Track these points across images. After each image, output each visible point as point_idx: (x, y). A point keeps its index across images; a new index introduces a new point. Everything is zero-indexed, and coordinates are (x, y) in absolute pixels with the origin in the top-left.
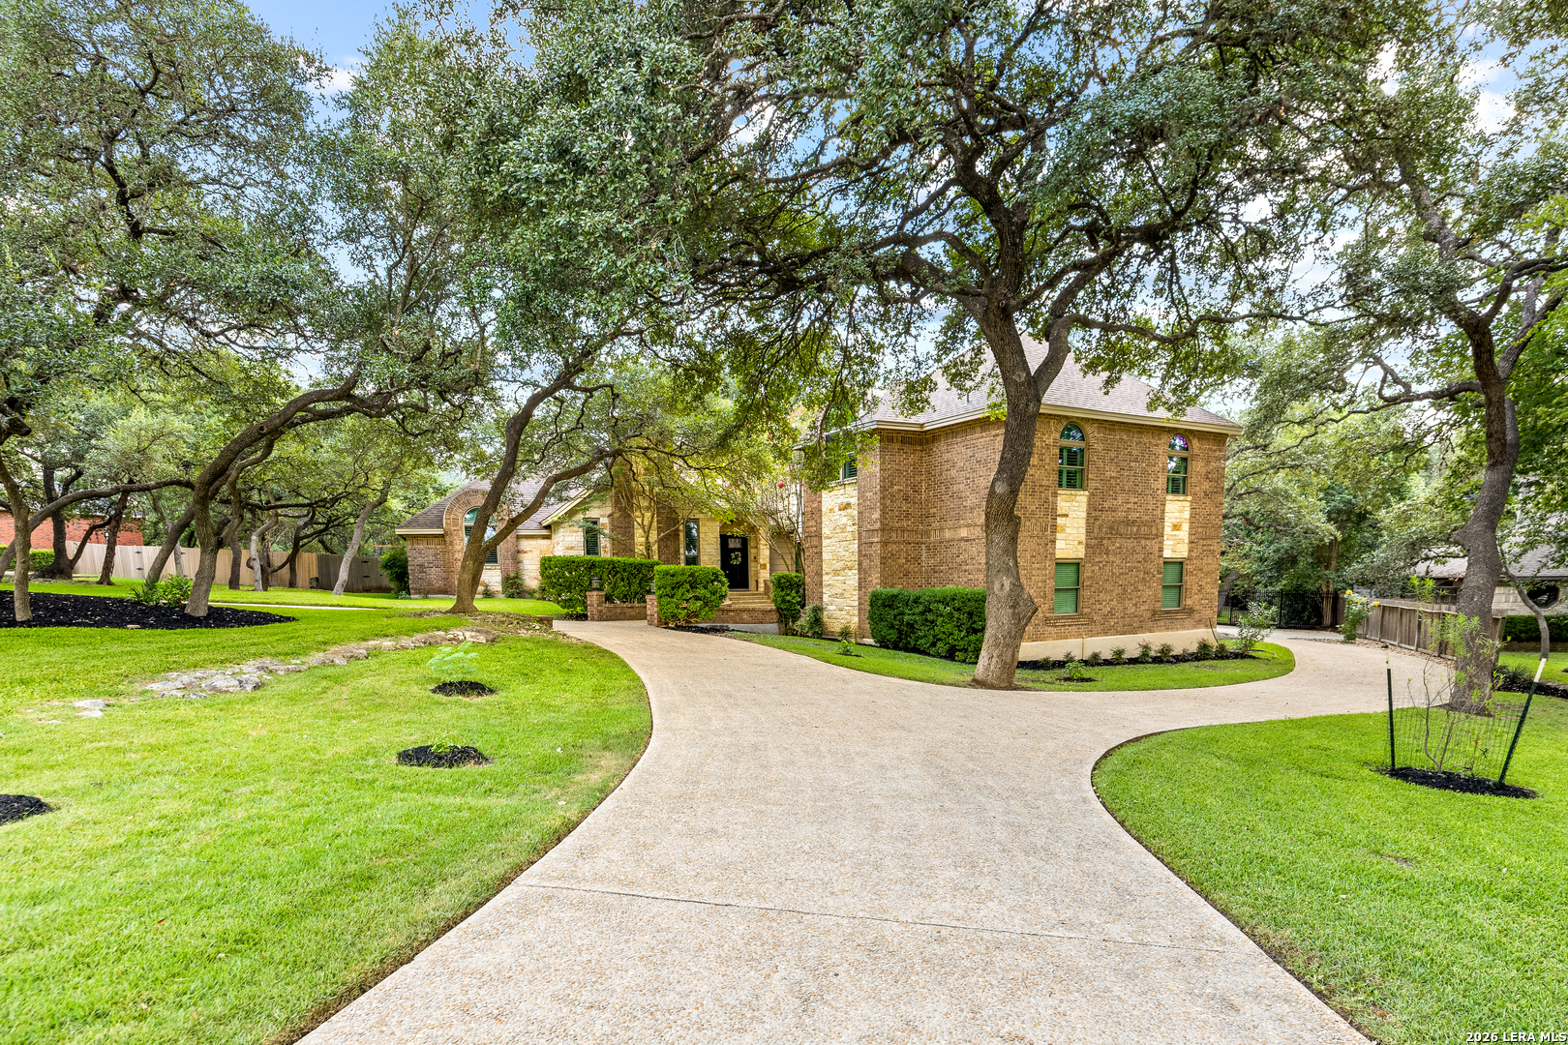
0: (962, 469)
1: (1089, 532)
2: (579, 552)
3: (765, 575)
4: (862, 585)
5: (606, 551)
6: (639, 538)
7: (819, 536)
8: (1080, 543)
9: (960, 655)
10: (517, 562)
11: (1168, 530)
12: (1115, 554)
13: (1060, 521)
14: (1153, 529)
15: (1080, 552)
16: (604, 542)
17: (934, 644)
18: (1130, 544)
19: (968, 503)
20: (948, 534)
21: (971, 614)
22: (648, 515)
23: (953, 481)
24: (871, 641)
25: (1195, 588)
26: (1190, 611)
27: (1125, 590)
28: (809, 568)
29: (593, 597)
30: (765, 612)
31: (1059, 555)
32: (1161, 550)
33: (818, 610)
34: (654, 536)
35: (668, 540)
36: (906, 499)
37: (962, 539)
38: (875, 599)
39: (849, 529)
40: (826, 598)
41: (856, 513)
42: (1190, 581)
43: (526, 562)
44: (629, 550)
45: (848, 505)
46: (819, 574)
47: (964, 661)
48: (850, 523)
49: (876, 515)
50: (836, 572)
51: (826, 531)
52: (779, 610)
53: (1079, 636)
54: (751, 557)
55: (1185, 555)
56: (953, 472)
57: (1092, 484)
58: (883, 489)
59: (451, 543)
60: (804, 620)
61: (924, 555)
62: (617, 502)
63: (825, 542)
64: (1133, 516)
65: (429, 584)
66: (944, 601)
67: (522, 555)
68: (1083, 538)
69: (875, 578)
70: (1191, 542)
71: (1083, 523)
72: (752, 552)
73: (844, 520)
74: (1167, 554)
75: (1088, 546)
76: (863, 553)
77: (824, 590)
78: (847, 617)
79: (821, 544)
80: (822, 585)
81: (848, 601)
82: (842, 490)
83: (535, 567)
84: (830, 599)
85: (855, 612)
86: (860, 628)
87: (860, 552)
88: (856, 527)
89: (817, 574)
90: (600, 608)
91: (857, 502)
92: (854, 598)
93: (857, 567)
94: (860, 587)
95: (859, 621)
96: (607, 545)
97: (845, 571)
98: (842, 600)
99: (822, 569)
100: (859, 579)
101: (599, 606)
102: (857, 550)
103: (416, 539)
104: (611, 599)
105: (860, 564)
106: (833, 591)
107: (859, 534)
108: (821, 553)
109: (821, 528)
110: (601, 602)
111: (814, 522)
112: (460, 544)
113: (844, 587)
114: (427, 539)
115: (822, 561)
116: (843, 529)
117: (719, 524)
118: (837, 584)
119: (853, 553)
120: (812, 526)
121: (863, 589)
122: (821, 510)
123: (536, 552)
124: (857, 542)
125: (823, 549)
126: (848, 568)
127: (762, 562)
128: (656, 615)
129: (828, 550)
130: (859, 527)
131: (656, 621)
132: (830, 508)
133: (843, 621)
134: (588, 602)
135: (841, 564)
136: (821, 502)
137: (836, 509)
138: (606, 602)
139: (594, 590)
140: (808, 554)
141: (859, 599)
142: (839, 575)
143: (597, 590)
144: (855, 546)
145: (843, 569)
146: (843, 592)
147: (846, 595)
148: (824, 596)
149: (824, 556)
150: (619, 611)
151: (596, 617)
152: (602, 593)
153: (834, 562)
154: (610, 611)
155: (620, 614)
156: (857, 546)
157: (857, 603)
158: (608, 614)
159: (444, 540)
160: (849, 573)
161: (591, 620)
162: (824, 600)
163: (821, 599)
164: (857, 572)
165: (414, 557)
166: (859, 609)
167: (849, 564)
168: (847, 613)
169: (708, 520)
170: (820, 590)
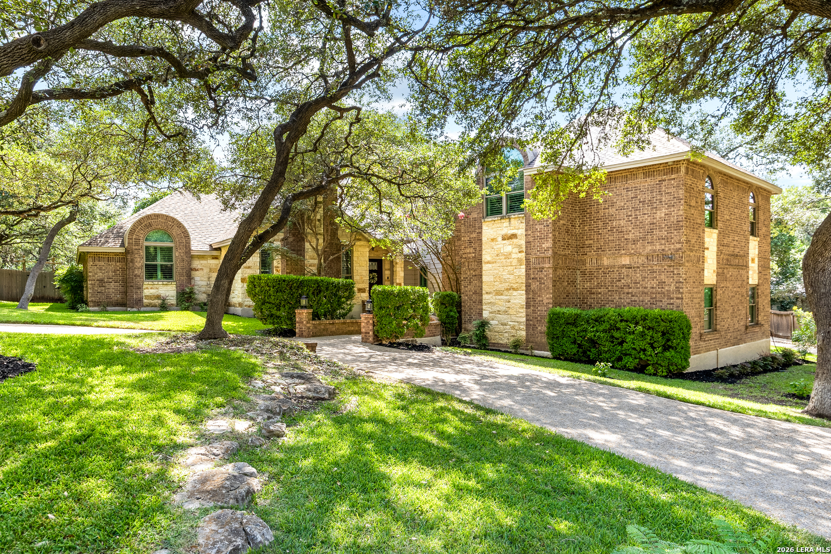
0: (622, 208)
1: (718, 263)
2: (256, 273)
4: (529, 304)
5: (278, 271)
7: (479, 261)
8: (714, 271)
9: (650, 369)
10: (190, 278)
11: (750, 263)
12: (729, 281)
13: (706, 253)
14: (744, 262)
15: (714, 278)
16: (278, 262)
18: (736, 273)
19: (631, 236)
20: (606, 262)
21: (664, 334)
22: (321, 241)
23: (612, 218)
24: (548, 354)
25: (762, 307)
26: (761, 326)
27: (734, 310)
28: (466, 288)
29: (303, 315)
31: (706, 281)
32: (748, 278)
37: (624, 266)
39: (514, 256)
41: (523, 242)
42: (759, 302)
43: (197, 278)
44: (302, 271)
45: (514, 236)
47: (655, 375)
48: (516, 250)
49: (548, 244)
50: (499, 293)
51: (486, 257)
52: (443, 324)
53: (715, 348)
55: (757, 282)
56: (612, 211)
57: (720, 224)
59: (132, 261)
60: (469, 334)
61: (579, 278)
63: (485, 267)
64: (736, 251)
65: (108, 297)
67: (193, 273)
69: (547, 298)
70: (760, 272)
71: (715, 256)
72: (386, 274)
73: (509, 249)
74: (750, 281)
75: (718, 275)
76: (532, 276)
77: (484, 307)
78: (514, 331)
79: (481, 268)
80: (481, 302)
81: (514, 318)
82: (505, 223)
83: (205, 283)
84: (491, 315)
85: (522, 327)
86: (528, 340)
87: (528, 275)
88: (524, 254)
89: (475, 293)
90: (308, 325)
91: (524, 233)
92: (521, 315)
93: (524, 288)
94: (528, 306)
95: (527, 335)
96: (280, 265)
97: (510, 292)
98: (505, 317)
99: (481, 289)
100: (527, 298)
101: (307, 323)
102: (524, 274)
103: (97, 256)
104: (316, 316)
105: (528, 286)
106: (495, 308)
107: (527, 260)
108: (481, 276)
109: (481, 255)
110: (309, 320)
111: (472, 250)
112: (140, 262)
113: (508, 305)
114: (108, 257)
115: (482, 282)
116: (508, 256)
117: (368, 249)
118: (500, 303)
119: (519, 276)
120: (470, 253)
121: (532, 308)
122: (481, 240)
123: (206, 270)
124: (524, 267)
125: (483, 272)
126: (514, 289)
127: (398, 281)
128: (371, 333)
129: (489, 274)
130: (527, 254)
131: (371, 339)
132: (492, 237)
133: (506, 335)
134: (297, 319)
135: (506, 285)
136: (481, 233)
137: (500, 239)
138: (313, 319)
139: (303, 307)
140: (465, 276)
141: (527, 315)
142: (502, 294)
143: (305, 307)
144: (522, 270)
145: (508, 290)
146: (507, 309)
147: (511, 311)
148: (484, 312)
149: (485, 278)
150: (322, 327)
151: (305, 334)
152: (311, 311)
153: (496, 283)
154: (316, 328)
155: (324, 330)
156: (524, 270)
157: (524, 319)
158: (315, 330)
159: (125, 257)
160: (515, 293)
161: (300, 336)
162: (484, 315)
163: (481, 314)
164: (524, 292)
165: (95, 272)
166: (527, 325)
167: (515, 286)
168: (513, 328)
169: (360, 246)
170: (479, 307)
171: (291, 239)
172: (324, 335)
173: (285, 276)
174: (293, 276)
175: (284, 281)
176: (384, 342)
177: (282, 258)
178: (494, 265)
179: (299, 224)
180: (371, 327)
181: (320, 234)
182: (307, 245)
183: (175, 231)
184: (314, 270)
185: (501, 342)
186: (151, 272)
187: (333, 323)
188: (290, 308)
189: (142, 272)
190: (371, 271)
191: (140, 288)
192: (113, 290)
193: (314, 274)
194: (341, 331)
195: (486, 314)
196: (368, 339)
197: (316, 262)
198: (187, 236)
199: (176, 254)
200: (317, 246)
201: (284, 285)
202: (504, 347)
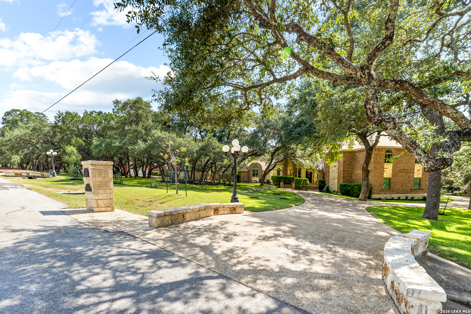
1: (393, 172)
2: (276, 175)
3: (316, 180)
4: (338, 182)
5: (281, 174)
6: (289, 172)
7: (329, 172)
11: (416, 171)
12: (400, 177)
13: (385, 170)
14: (412, 171)
15: (391, 176)
16: (281, 173)
17: (354, 194)
18: (404, 174)
20: (358, 172)
22: (291, 167)
25: (424, 184)
26: (422, 189)
27: (403, 185)
28: (326, 178)
29: (282, 184)
30: (316, 187)
31: (384, 177)
32: (413, 176)
33: (328, 187)
34: (292, 172)
35: (295, 173)
36: (349, 165)
38: (341, 185)
39: (336, 171)
40: (330, 185)
42: (422, 183)
44: (287, 175)
45: (336, 166)
46: (329, 180)
49: (342, 168)
50: (333, 180)
51: (330, 171)
52: (319, 187)
53: (390, 194)
54: (312, 176)
55: (421, 177)
56: (360, 159)
57: (394, 162)
58: (344, 163)
59: (250, 173)
60: (325, 189)
61: (353, 176)
62: (284, 165)
64: (405, 168)
66: (356, 186)
68: (391, 173)
69: (341, 181)
70: (423, 174)
71: (391, 170)
72: (313, 175)
73: (335, 169)
74: (415, 176)
75: (392, 175)
76: (339, 176)
77: (330, 183)
78: (335, 189)
79: (329, 174)
81: (335, 185)
82: (334, 163)
86: (337, 191)
91: (338, 166)
95: (337, 189)
98: (333, 185)
102: (337, 175)
103: (243, 172)
105: (338, 178)
112: (252, 173)
113: (334, 182)
114: (245, 172)
115: (329, 177)
116: (334, 171)
118: (332, 182)
122: (330, 167)
124: (337, 173)
128: (294, 187)
129: (331, 175)
130: (338, 170)
134: (280, 184)
135: (334, 178)
136: (330, 165)
137: (333, 167)
138: (284, 184)
140: (326, 176)
141: (338, 185)
143: (282, 182)
150: (286, 186)
151: (282, 187)
153: (332, 177)
154: (284, 186)
159: (248, 172)
160: (335, 180)
161: (280, 187)
165: (242, 175)
166: (338, 187)
167: (336, 178)
169: (304, 168)
171: (284, 167)
172: (286, 188)
176: (297, 189)
178: (332, 173)
183: (259, 166)
184: (289, 174)
186: (254, 175)
187: (289, 186)
189: (252, 175)
190: (308, 174)
191: (251, 178)
192: (246, 179)
198: (261, 167)
199: (259, 171)
201: (278, 178)
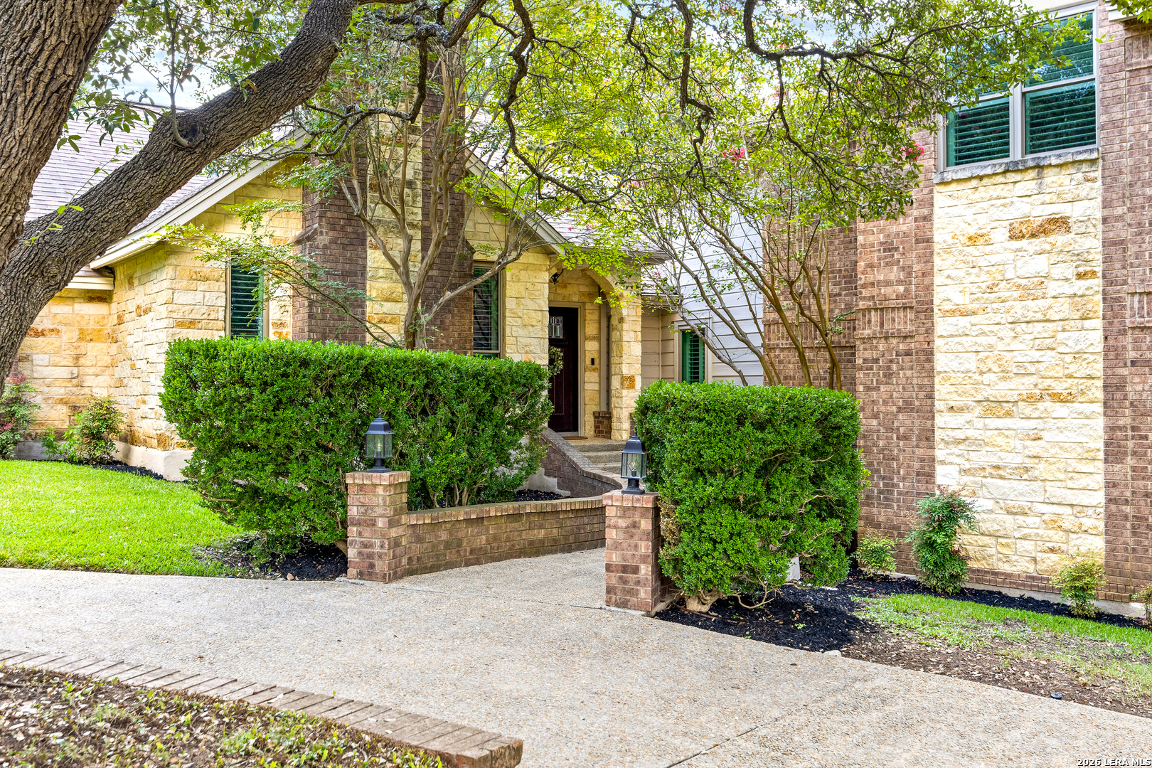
7: (922, 307)
29: (374, 493)
39: (1055, 289)
41: (1093, 243)
43: (39, 359)
44: (356, 332)
45: (1056, 225)
48: (1067, 270)
50: (996, 408)
63: (942, 326)
73: (1035, 265)
76: (1132, 355)
77: (939, 454)
78: (1056, 537)
79: (930, 331)
80: (928, 436)
81: (1056, 492)
82: (1027, 183)
83: (64, 373)
84: (967, 479)
85: (1087, 523)
86: (1112, 568)
87: (1112, 353)
88: (1097, 283)
89: (907, 407)
90: (394, 533)
91: (1099, 215)
92: (1084, 481)
93: (1100, 395)
94: (1113, 452)
95: (1111, 550)
96: (288, 319)
97: (1041, 405)
98: (1021, 486)
99: (930, 396)
100: (1111, 429)
101: (392, 523)
102: (1100, 347)
104: (420, 496)
105: (1114, 388)
106: (983, 458)
107: (1112, 303)
108: (929, 354)
109: (929, 288)
110: (398, 512)
111: (894, 274)
113: (1034, 447)
115: (931, 374)
116: (1033, 288)
117: (546, 277)
118: (1000, 440)
119: (1077, 355)
120: (888, 283)
121: (1130, 461)
122: (929, 241)
123: (69, 335)
124: (1098, 323)
125: (938, 342)
126: (1058, 398)
127: (626, 371)
128: (646, 570)
129: (958, 347)
130: (1109, 281)
131: (645, 594)
132: (972, 231)
133: (1028, 545)
134: (353, 511)
135: (1024, 385)
136: (927, 218)
137: (1001, 235)
138: (412, 507)
139: (374, 464)
140: (868, 355)
141: (1111, 485)
142: (1009, 414)
143: (384, 464)
144: (1093, 335)
145: (1031, 399)
146: (1029, 463)
147: (1041, 469)
148: (939, 470)
149: (941, 361)
150: (444, 536)
151: (381, 566)
152: (404, 476)
153: (987, 378)
154: (420, 540)
155: (448, 545)
156: (1099, 335)
157: (1100, 498)
158: (416, 549)
160: (1060, 410)
161: (361, 575)
162: (939, 480)
163: (927, 475)
164: (1099, 408)
166: (1109, 516)
167: (1059, 387)
168: (1055, 524)
169: (527, 267)
170: (920, 452)
171: (323, 239)
172: (450, 565)
173: (304, 346)
174: (333, 348)
175: (305, 363)
176: (694, 606)
177: (297, 293)
178: (974, 319)
179: (351, 189)
180: (645, 547)
181: (413, 226)
182: (375, 258)
184: (396, 332)
185: (1006, 568)
187: (480, 520)
188: (325, 467)
190: (553, 342)
193: (395, 346)
194: (505, 547)
195: (947, 478)
196: (635, 593)
197: (402, 309)
200: (406, 260)
201: (305, 378)
202: (1018, 586)
